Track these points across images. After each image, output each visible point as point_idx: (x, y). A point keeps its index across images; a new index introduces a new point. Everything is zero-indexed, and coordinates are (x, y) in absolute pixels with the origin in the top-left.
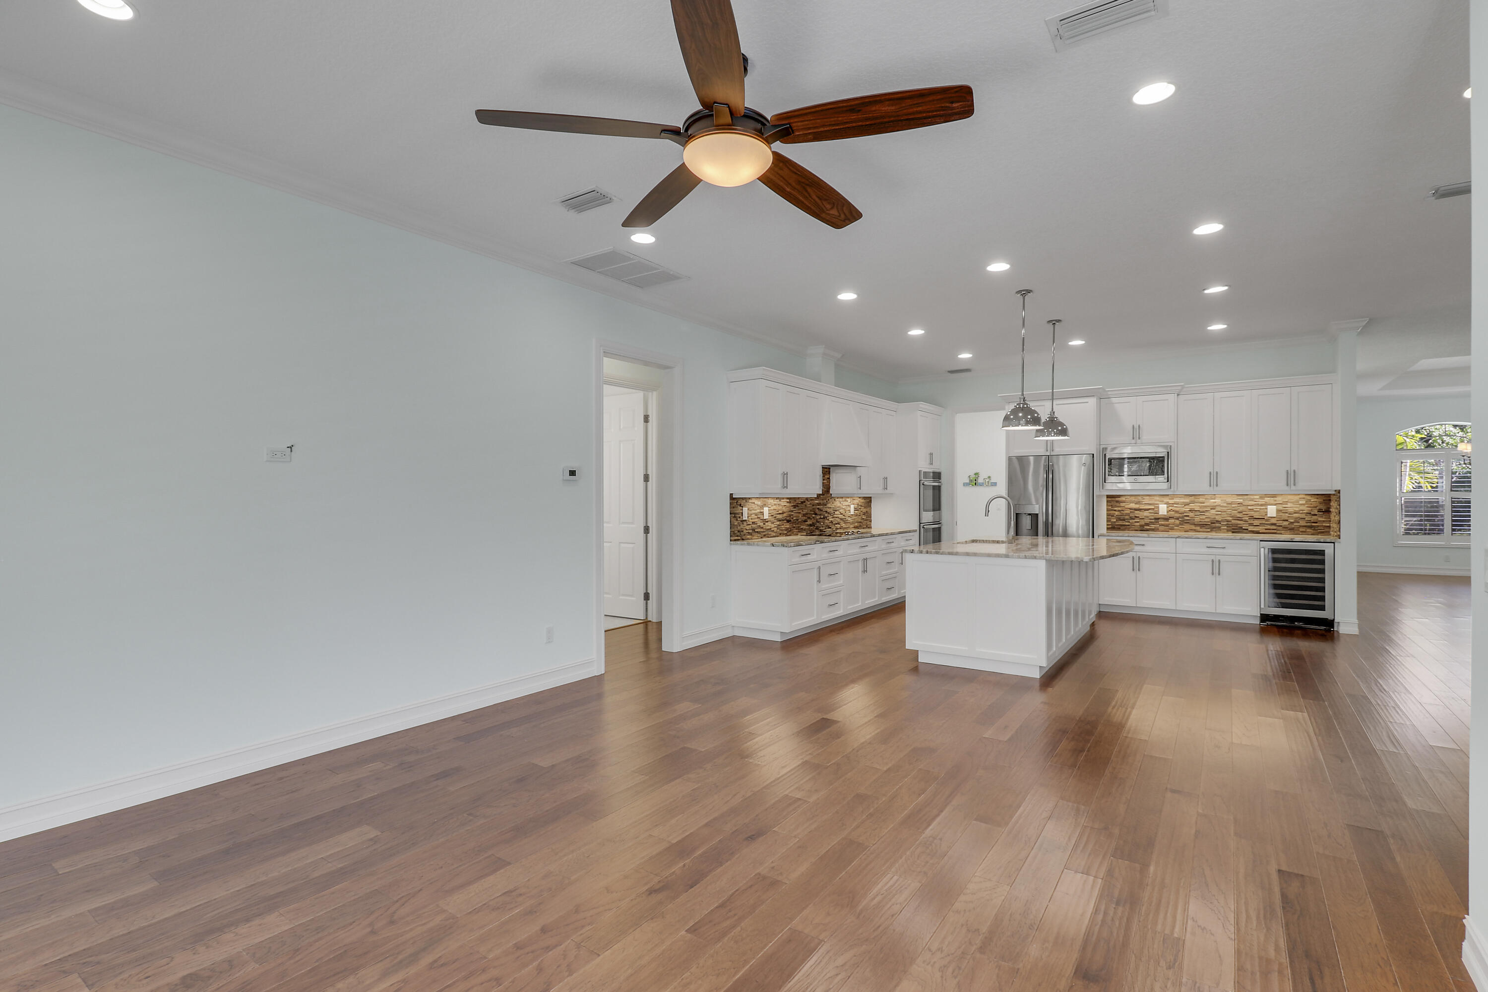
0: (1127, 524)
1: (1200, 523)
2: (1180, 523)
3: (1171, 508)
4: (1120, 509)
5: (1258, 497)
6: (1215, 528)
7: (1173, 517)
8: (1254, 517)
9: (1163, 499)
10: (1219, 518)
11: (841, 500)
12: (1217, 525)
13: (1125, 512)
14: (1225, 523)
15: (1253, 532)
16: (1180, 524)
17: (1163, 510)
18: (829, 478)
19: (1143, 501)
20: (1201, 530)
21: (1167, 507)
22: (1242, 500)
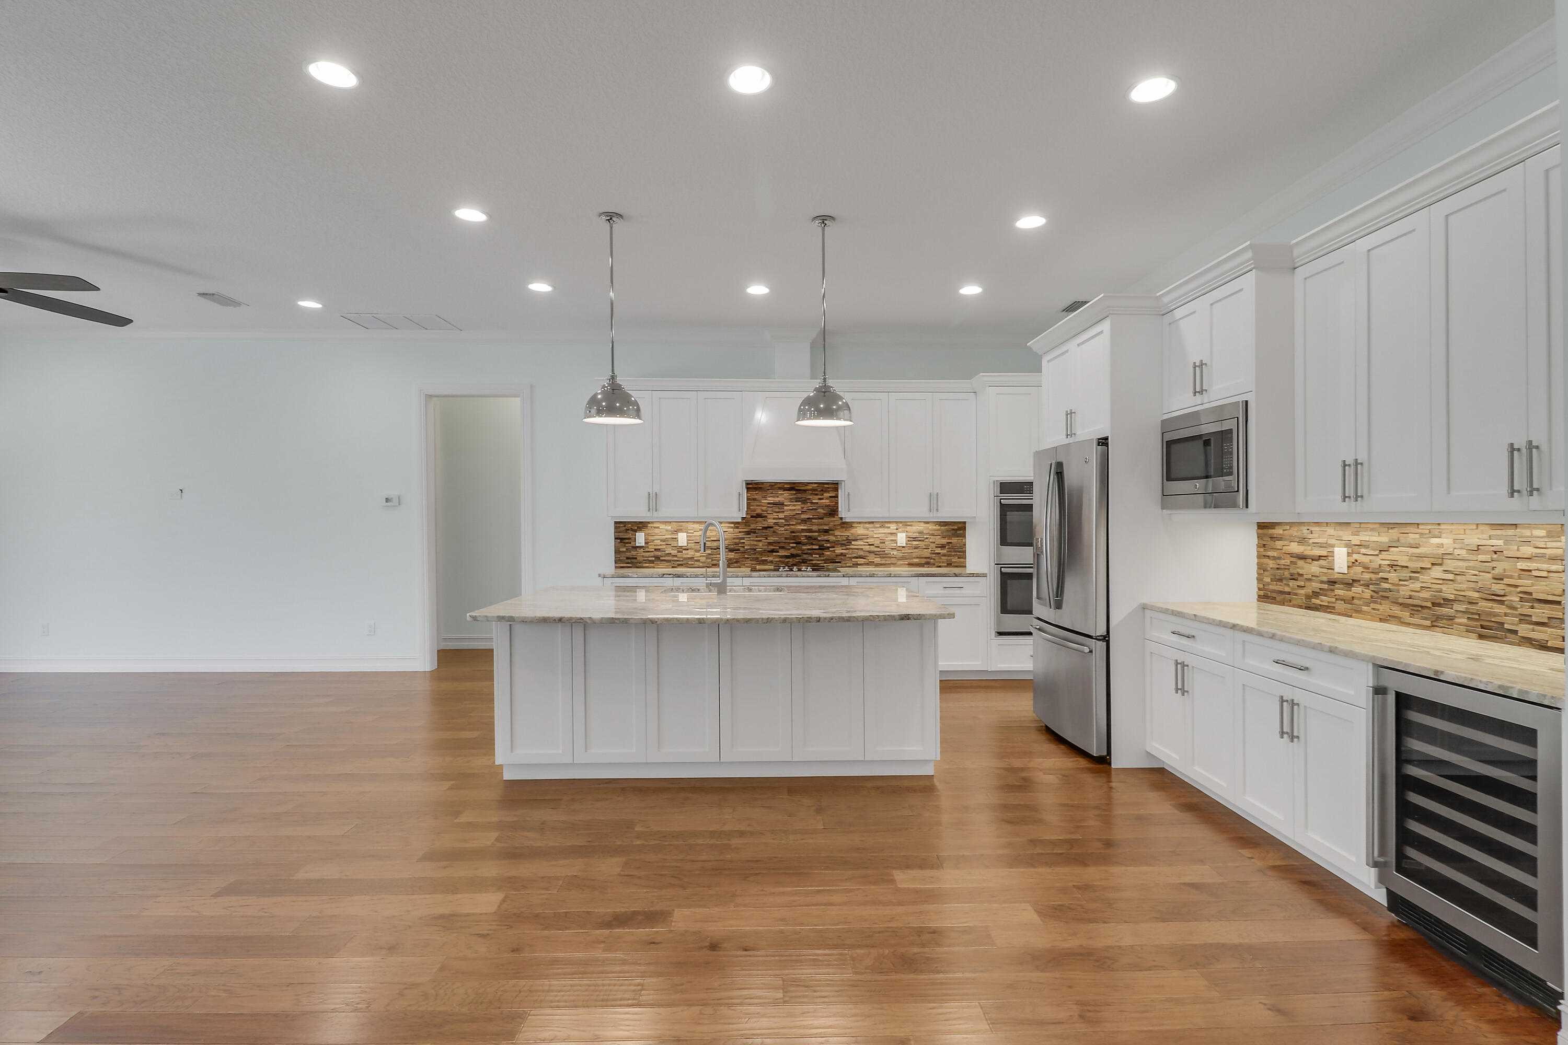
0: (1287, 589)
1: (1410, 601)
2: (1372, 597)
3: (1355, 556)
4: (1275, 554)
5: (1543, 533)
6: (1438, 618)
7: (1359, 581)
8: (1535, 596)
9: (1340, 533)
10: (1448, 591)
11: (867, 525)
12: (1445, 611)
13: (1282, 562)
14: (1462, 607)
15: (1528, 642)
16: (1373, 600)
17: (1341, 560)
18: (837, 497)
19: (1310, 536)
20: (1411, 620)
21: (1349, 554)
22: (1501, 542)
